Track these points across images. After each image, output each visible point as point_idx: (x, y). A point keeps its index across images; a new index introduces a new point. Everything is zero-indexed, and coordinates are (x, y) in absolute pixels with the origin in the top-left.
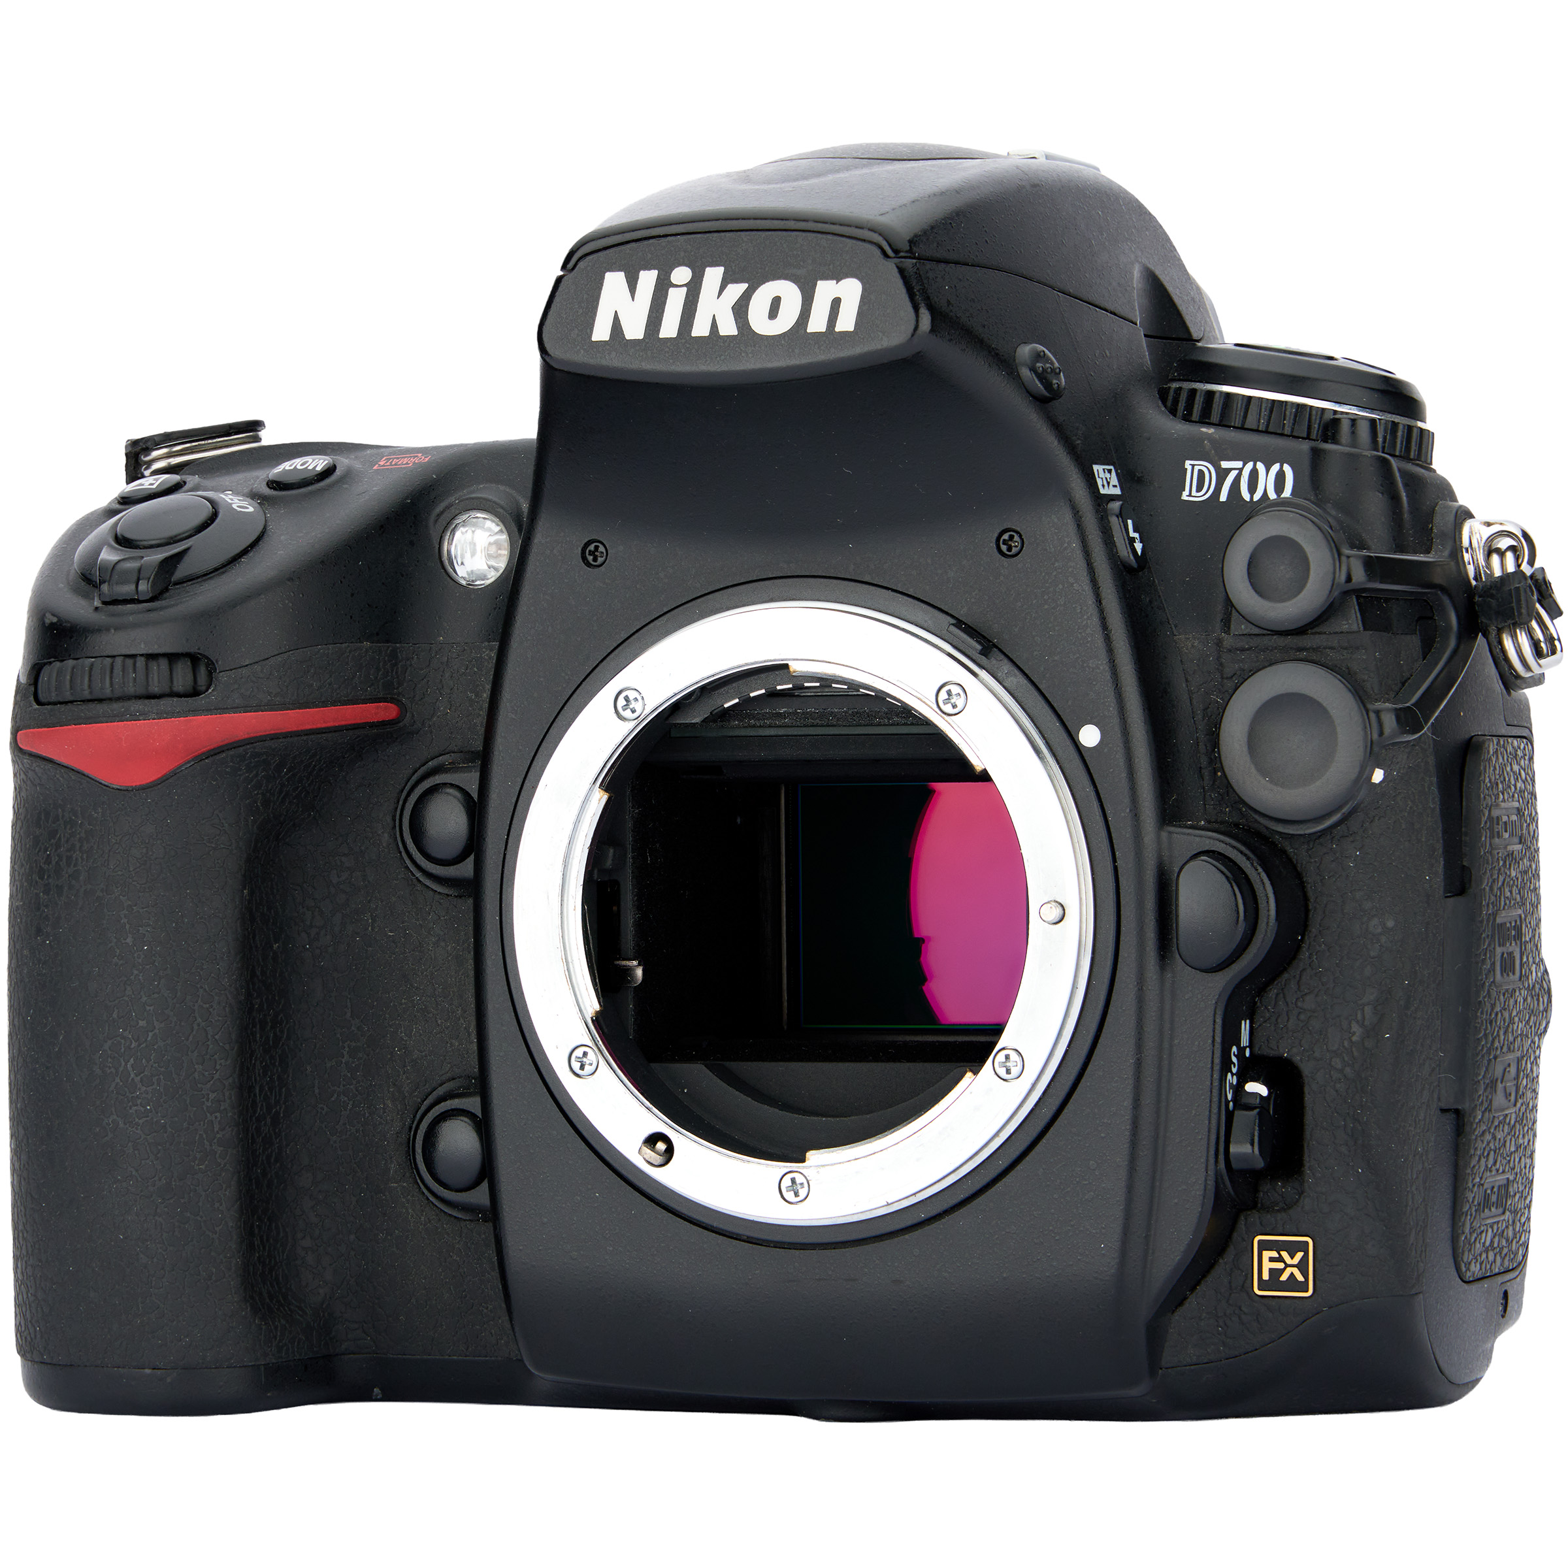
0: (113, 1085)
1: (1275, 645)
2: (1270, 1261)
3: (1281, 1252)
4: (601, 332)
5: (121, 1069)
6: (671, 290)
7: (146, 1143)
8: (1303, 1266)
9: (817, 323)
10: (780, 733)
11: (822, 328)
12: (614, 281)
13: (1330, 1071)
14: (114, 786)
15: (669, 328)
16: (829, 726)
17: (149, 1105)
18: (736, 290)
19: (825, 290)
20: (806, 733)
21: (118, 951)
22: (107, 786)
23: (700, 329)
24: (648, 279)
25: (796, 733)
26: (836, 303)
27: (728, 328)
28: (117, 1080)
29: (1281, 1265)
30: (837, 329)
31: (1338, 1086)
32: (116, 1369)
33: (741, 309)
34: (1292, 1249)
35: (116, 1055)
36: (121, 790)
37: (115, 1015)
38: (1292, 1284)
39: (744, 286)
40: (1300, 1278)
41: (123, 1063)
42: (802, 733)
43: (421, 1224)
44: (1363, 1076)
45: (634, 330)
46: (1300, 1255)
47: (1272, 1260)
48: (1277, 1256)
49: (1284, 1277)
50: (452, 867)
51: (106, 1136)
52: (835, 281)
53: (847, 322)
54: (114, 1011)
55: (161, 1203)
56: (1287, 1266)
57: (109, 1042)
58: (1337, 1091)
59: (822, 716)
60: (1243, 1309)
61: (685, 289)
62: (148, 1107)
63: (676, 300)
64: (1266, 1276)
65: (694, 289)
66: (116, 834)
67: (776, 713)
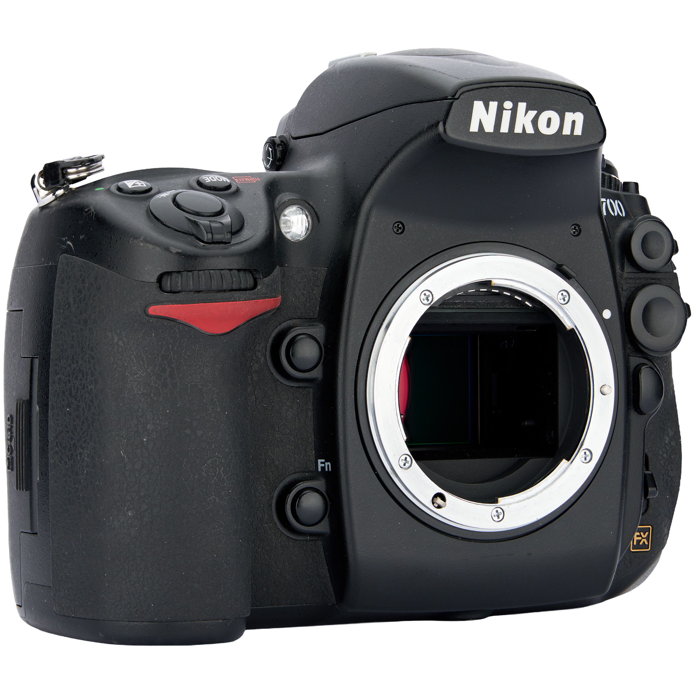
0: (213, 481)
1: (643, 277)
2: (637, 537)
3: (641, 533)
4: (474, 128)
5: (217, 473)
6: (504, 111)
7: (229, 509)
8: (647, 538)
9: (566, 131)
10: (454, 312)
11: (568, 133)
12: (478, 106)
13: (658, 456)
14: (207, 334)
15: (504, 128)
16: (477, 309)
17: (230, 490)
18: (532, 114)
19: (569, 116)
20: (465, 312)
21: (213, 415)
22: (204, 334)
23: (518, 130)
24: (493, 105)
25: (461, 312)
26: (574, 122)
27: (530, 130)
28: (215, 478)
29: (640, 538)
30: (575, 134)
31: (661, 462)
32: (203, 622)
33: (535, 122)
34: (645, 531)
35: (214, 466)
36: (211, 335)
37: (213, 447)
38: (645, 546)
39: (535, 112)
40: (646, 543)
41: (218, 470)
42: (463, 312)
43: (279, 543)
44: (672, 457)
45: (489, 128)
46: (647, 533)
47: (638, 536)
48: (639, 534)
49: (641, 543)
50: (307, 373)
51: (209, 506)
52: (572, 113)
53: (578, 131)
54: (212, 445)
55: (234, 538)
56: (643, 538)
57: (211, 460)
58: (660, 464)
59: (474, 304)
60: (627, 558)
61: (510, 111)
62: (230, 491)
63: (507, 116)
64: (635, 543)
65: (514, 111)
66: (207, 357)
67: (454, 303)
